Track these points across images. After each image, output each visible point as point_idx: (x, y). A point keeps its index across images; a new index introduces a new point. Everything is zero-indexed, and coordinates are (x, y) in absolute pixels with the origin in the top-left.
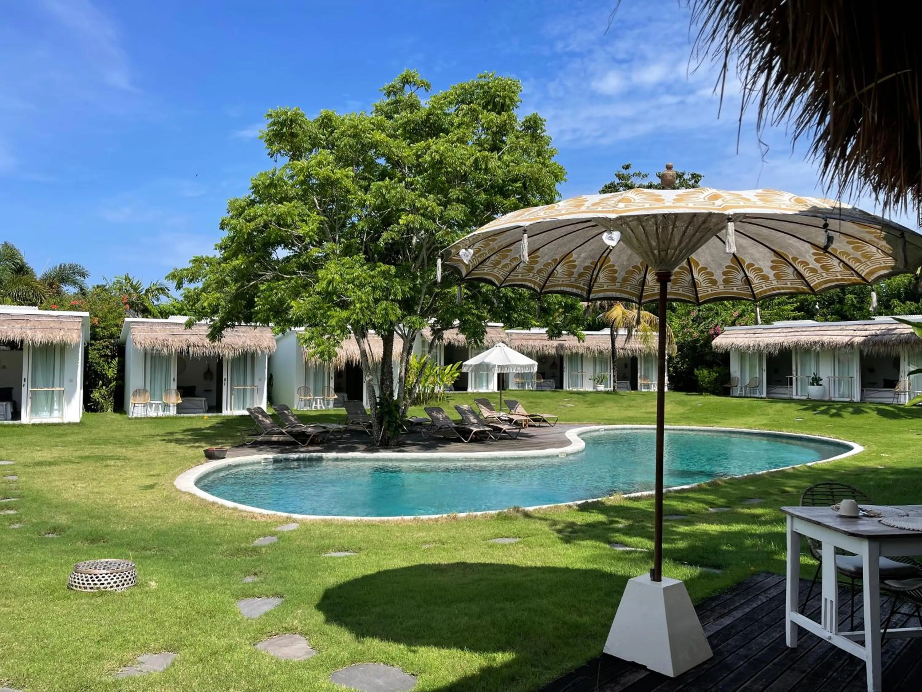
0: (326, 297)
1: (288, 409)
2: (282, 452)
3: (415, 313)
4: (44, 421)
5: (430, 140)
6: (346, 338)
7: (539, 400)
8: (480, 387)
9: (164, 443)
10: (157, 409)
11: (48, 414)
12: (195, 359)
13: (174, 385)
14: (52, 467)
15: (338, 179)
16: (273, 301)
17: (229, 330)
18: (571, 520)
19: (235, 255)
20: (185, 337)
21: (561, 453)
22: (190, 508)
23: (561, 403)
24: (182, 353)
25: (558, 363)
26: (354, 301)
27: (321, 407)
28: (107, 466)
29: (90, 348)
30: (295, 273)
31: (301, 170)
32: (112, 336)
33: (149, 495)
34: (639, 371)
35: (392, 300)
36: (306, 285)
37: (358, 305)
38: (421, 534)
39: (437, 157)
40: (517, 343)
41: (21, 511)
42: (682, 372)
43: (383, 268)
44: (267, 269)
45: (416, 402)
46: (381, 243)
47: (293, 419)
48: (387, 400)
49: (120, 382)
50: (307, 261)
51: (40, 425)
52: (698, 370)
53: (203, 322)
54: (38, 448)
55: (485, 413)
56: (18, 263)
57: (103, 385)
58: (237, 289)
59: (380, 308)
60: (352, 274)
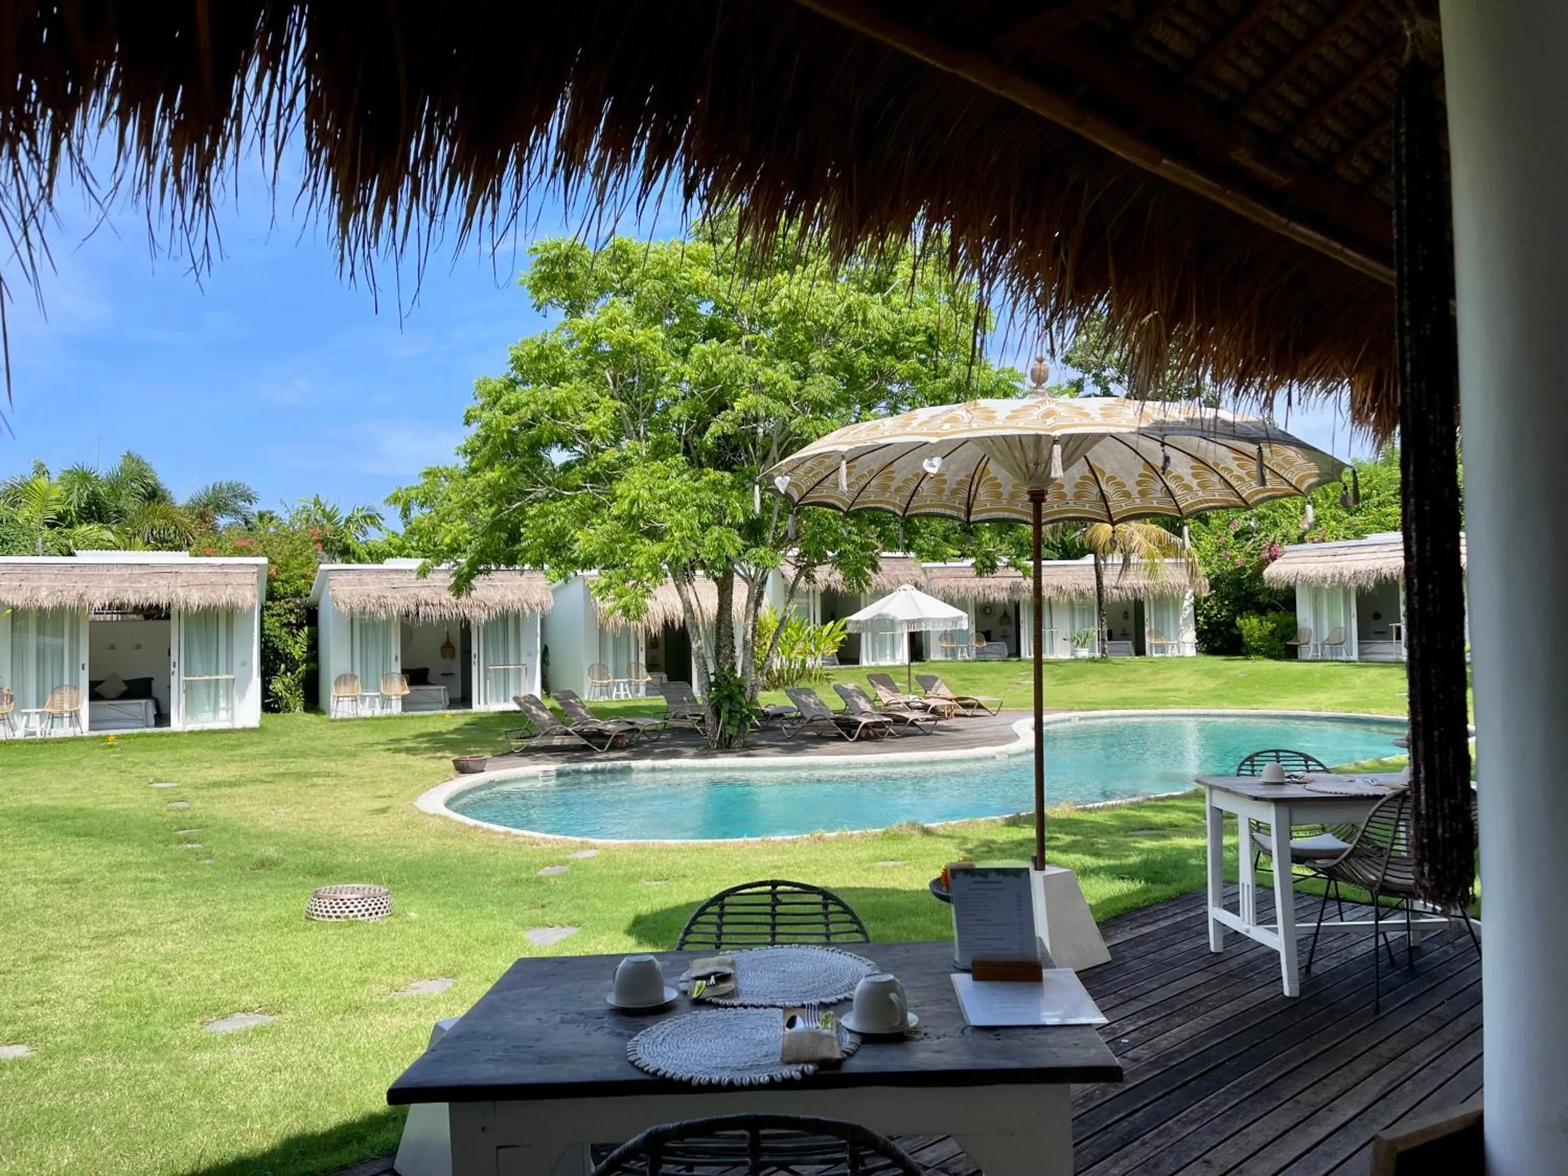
0: (629, 524)
1: (574, 696)
2: (569, 760)
3: (764, 544)
4: (207, 727)
5: (779, 276)
6: (661, 584)
7: (978, 676)
8: (880, 657)
9: (389, 753)
10: (372, 705)
11: (211, 715)
12: (428, 625)
13: (397, 668)
14: (235, 789)
15: (639, 345)
16: (548, 531)
17: (481, 577)
18: (990, 837)
19: (489, 464)
20: (412, 591)
21: (1000, 753)
22: (443, 835)
23: (1013, 680)
24: (407, 616)
25: (1012, 613)
26: (670, 528)
27: (626, 695)
28: (313, 785)
29: (265, 613)
30: (579, 488)
31: (585, 331)
32: (297, 594)
33: (381, 820)
34: (1147, 623)
35: (730, 525)
36: (598, 505)
37: (676, 534)
38: (770, 858)
39: (789, 306)
40: (941, 584)
41: (208, 843)
42: (1218, 623)
43: (712, 477)
44: (536, 482)
45: (776, 682)
46: (709, 439)
47: (583, 712)
48: (726, 679)
49: (312, 665)
50: (598, 470)
51: (201, 732)
52: (1242, 618)
53: (444, 566)
54: (207, 765)
55: (885, 696)
56: (149, 485)
57: (287, 670)
58: (494, 515)
59: (709, 537)
60: (667, 487)
